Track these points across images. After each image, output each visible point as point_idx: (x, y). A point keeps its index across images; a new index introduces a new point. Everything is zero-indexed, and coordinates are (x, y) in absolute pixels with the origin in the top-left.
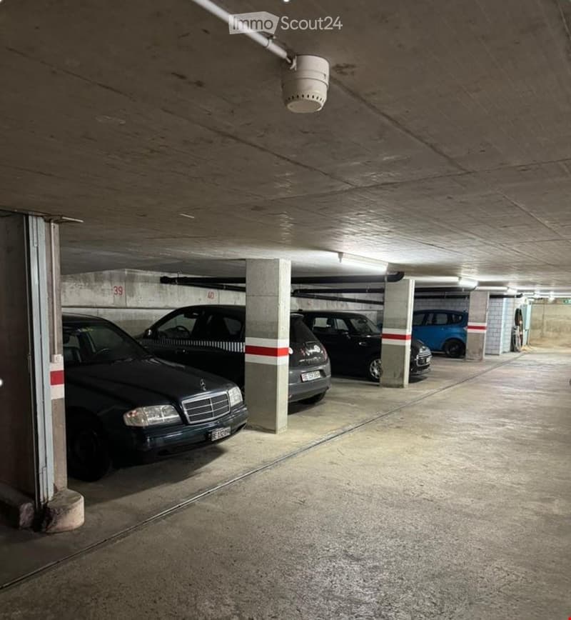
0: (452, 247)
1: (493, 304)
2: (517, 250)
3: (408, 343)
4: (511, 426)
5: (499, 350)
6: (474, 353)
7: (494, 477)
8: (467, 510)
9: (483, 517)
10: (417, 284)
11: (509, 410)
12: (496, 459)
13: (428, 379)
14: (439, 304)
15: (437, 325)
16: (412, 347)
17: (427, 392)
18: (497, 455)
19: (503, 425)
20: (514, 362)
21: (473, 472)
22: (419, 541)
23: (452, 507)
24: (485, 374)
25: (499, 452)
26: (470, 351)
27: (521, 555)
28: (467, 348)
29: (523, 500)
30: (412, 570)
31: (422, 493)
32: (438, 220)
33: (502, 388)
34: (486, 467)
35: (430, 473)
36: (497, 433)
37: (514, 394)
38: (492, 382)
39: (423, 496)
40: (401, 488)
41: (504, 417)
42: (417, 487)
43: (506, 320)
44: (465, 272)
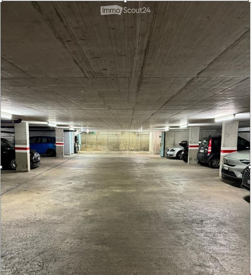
0: (39, 109)
1: (65, 134)
2: (67, 112)
3: (28, 151)
4: (74, 183)
5: (70, 153)
6: (60, 154)
7: (67, 205)
8: (55, 221)
9: (61, 223)
10: (29, 124)
11: (73, 177)
12: (67, 198)
13: (40, 167)
14: (43, 133)
15: (43, 143)
16: (30, 153)
17: (39, 173)
18: (68, 196)
19: (71, 183)
20: (76, 157)
21: (58, 204)
22: (33, 240)
23: (49, 222)
24: (64, 163)
25: (69, 195)
26: (58, 154)
27: (76, 235)
28: (57, 152)
29: (78, 212)
30: (30, 254)
31: (35, 218)
32: (27, 97)
33: (71, 168)
34: (64, 202)
35: (39, 209)
36: (68, 187)
37: (76, 170)
38: (67, 166)
39: (36, 220)
40: (25, 218)
41: (71, 180)
42: (33, 216)
43: (71, 140)
44: (50, 120)
